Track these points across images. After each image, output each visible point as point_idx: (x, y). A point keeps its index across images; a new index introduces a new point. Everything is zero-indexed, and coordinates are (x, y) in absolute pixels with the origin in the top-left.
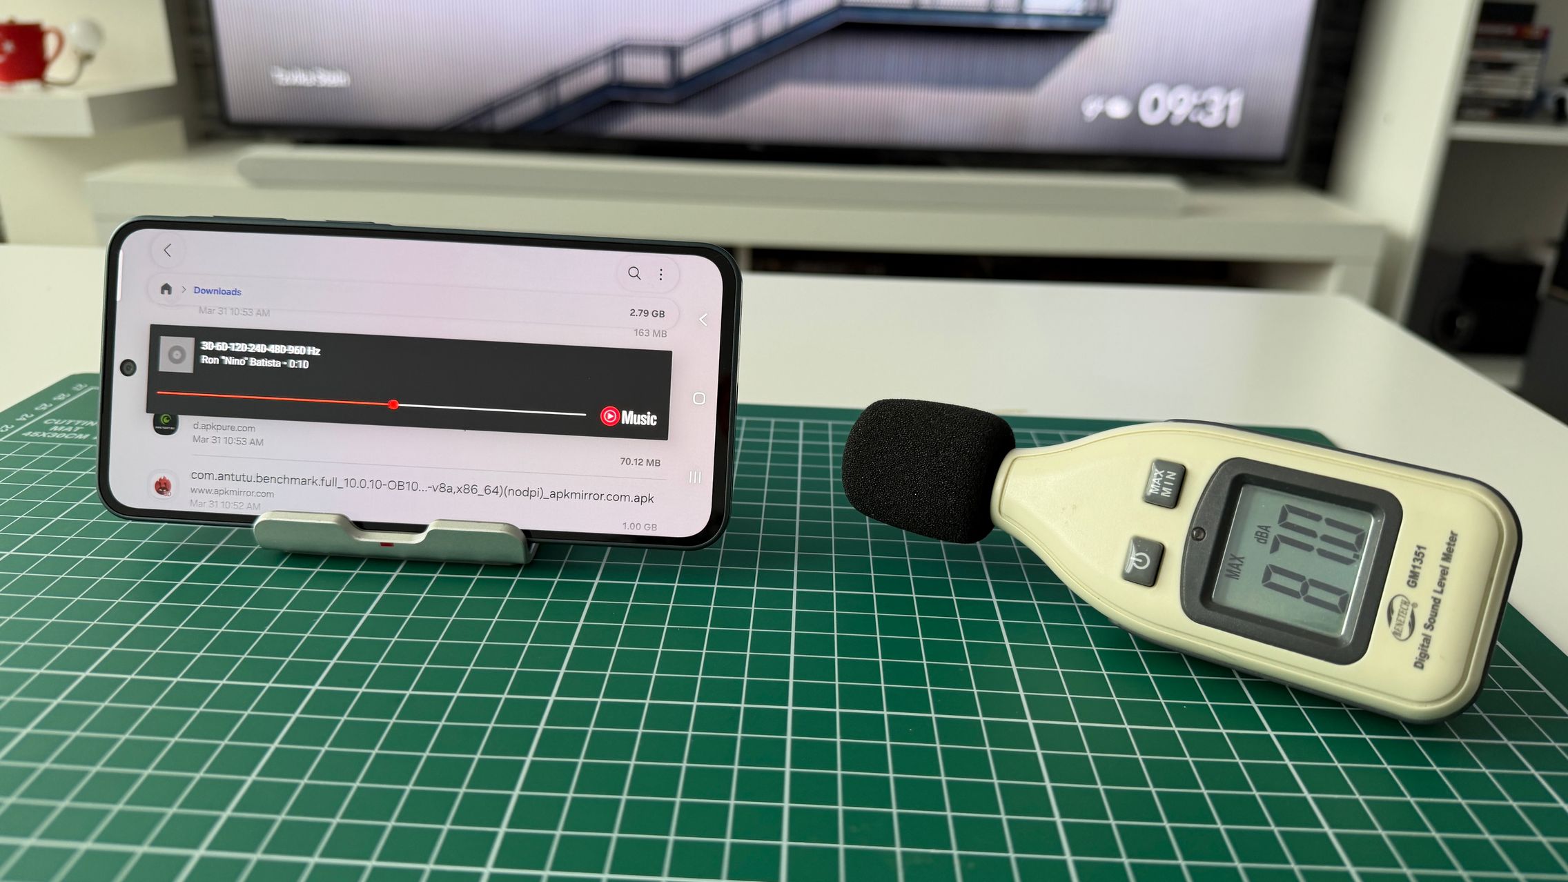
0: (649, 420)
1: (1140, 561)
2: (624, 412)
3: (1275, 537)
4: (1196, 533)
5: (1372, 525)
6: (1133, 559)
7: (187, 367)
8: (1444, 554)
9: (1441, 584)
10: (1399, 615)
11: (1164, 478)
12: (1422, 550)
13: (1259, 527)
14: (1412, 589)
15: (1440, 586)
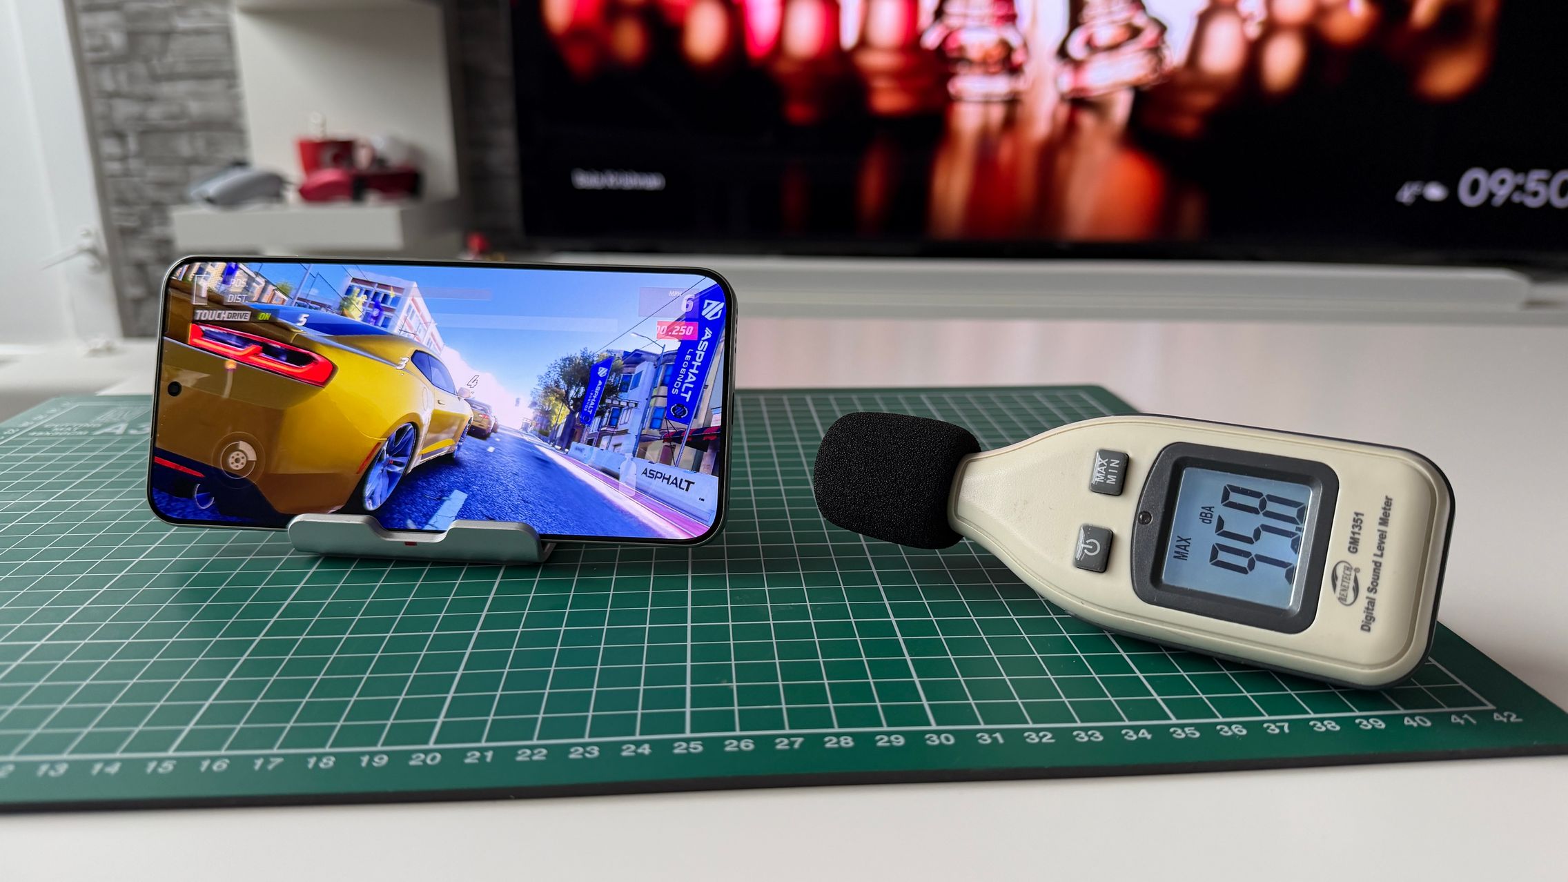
1: (1091, 547)
3: (1219, 516)
4: (1142, 517)
5: (1312, 498)
8: (1381, 519)
10: (1343, 581)
11: (1108, 465)
12: (1360, 517)
13: (1203, 508)
14: (1350, 554)
15: (1380, 550)
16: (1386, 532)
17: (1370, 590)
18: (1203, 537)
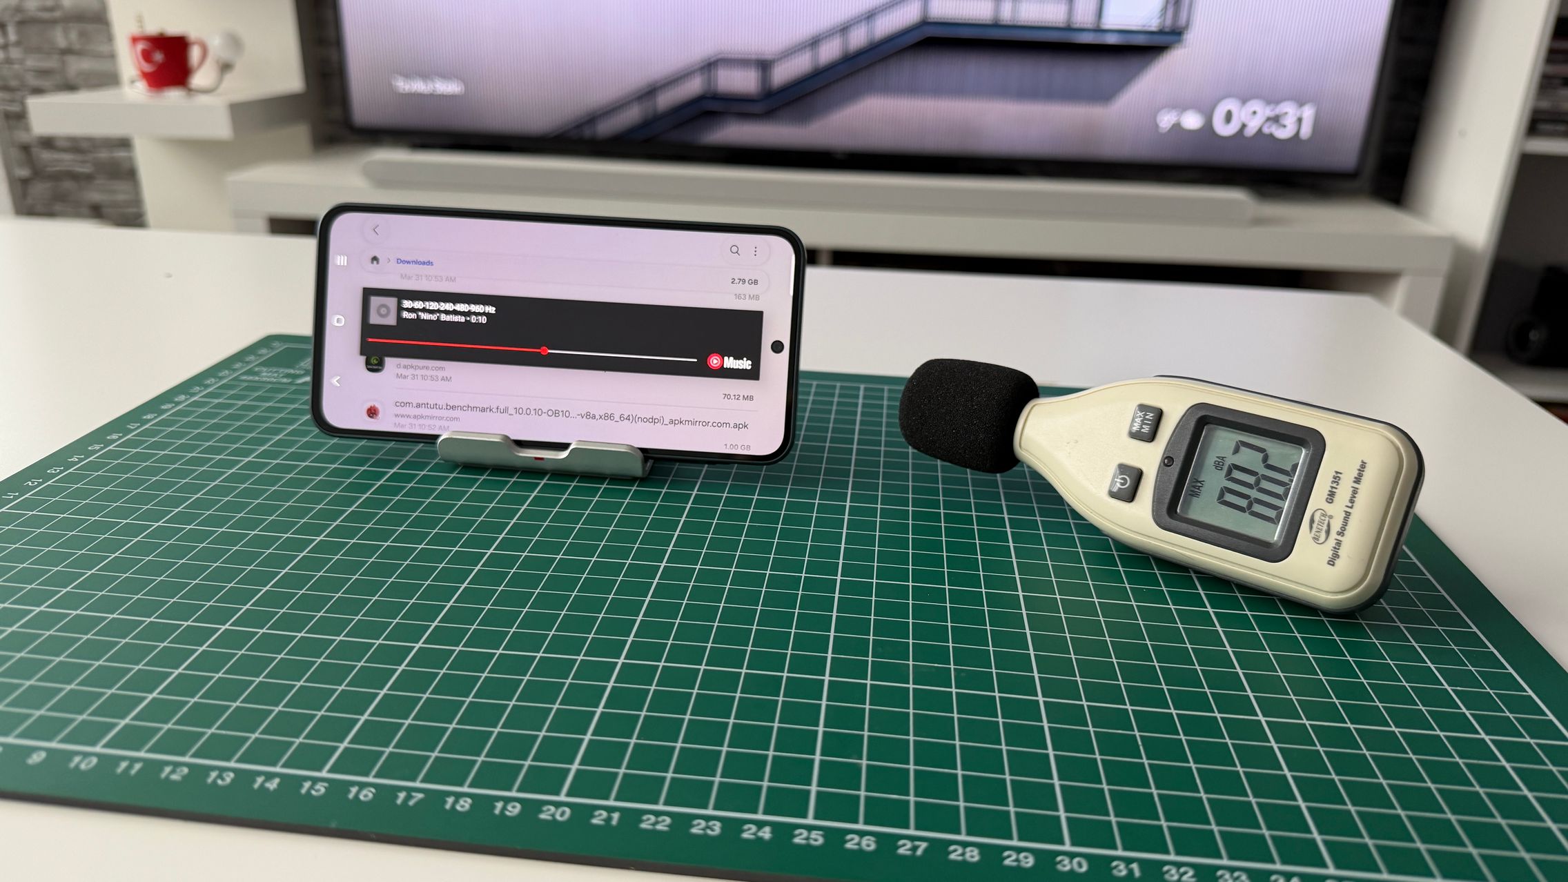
0: (745, 364)
1: (1123, 481)
2: (726, 358)
3: (1229, 465)
4: (1167, 461)
5: (1303, 455)
6: (1119, 480)
7: (391, 320)
8: (1356, 478)
9: (1352, 501)
10: (1318, 524)
11: (1144, 417)
12: (1339, 475)
13: (1217, 457)
14: (1329, 504)
15: (1351, 503)
16: (1357, 489)
17: (1339, 533)
18: (1213, 480)
